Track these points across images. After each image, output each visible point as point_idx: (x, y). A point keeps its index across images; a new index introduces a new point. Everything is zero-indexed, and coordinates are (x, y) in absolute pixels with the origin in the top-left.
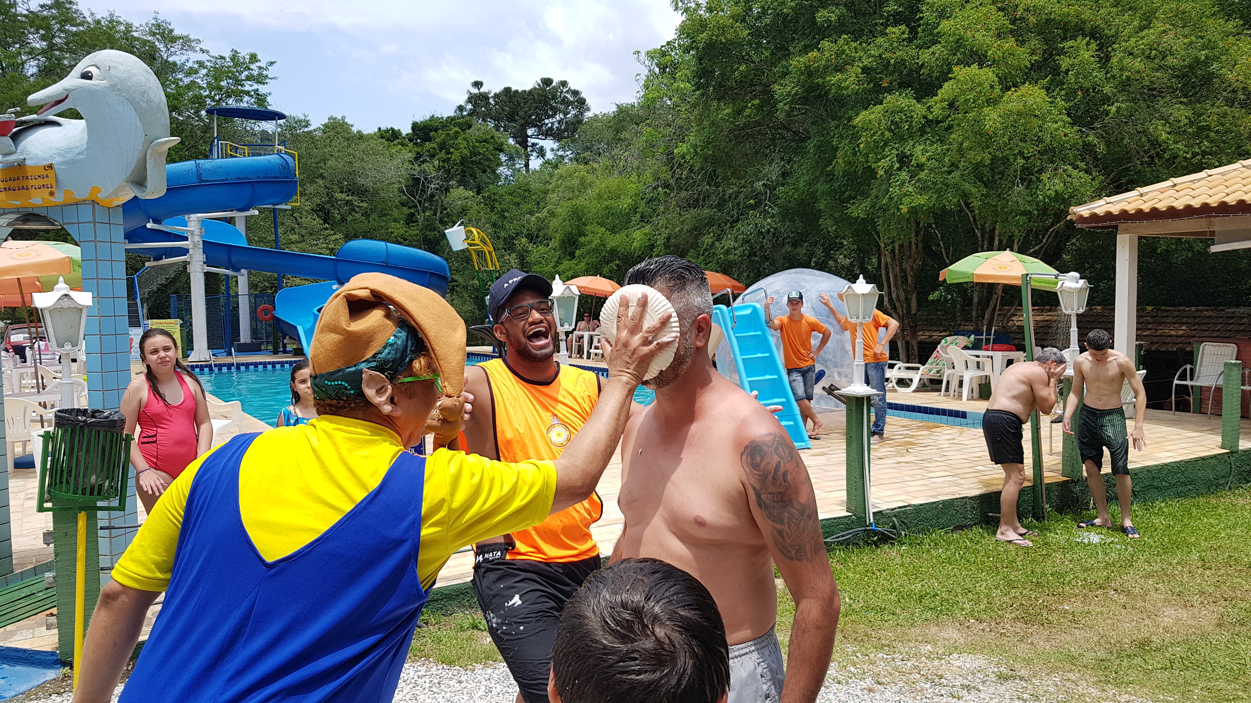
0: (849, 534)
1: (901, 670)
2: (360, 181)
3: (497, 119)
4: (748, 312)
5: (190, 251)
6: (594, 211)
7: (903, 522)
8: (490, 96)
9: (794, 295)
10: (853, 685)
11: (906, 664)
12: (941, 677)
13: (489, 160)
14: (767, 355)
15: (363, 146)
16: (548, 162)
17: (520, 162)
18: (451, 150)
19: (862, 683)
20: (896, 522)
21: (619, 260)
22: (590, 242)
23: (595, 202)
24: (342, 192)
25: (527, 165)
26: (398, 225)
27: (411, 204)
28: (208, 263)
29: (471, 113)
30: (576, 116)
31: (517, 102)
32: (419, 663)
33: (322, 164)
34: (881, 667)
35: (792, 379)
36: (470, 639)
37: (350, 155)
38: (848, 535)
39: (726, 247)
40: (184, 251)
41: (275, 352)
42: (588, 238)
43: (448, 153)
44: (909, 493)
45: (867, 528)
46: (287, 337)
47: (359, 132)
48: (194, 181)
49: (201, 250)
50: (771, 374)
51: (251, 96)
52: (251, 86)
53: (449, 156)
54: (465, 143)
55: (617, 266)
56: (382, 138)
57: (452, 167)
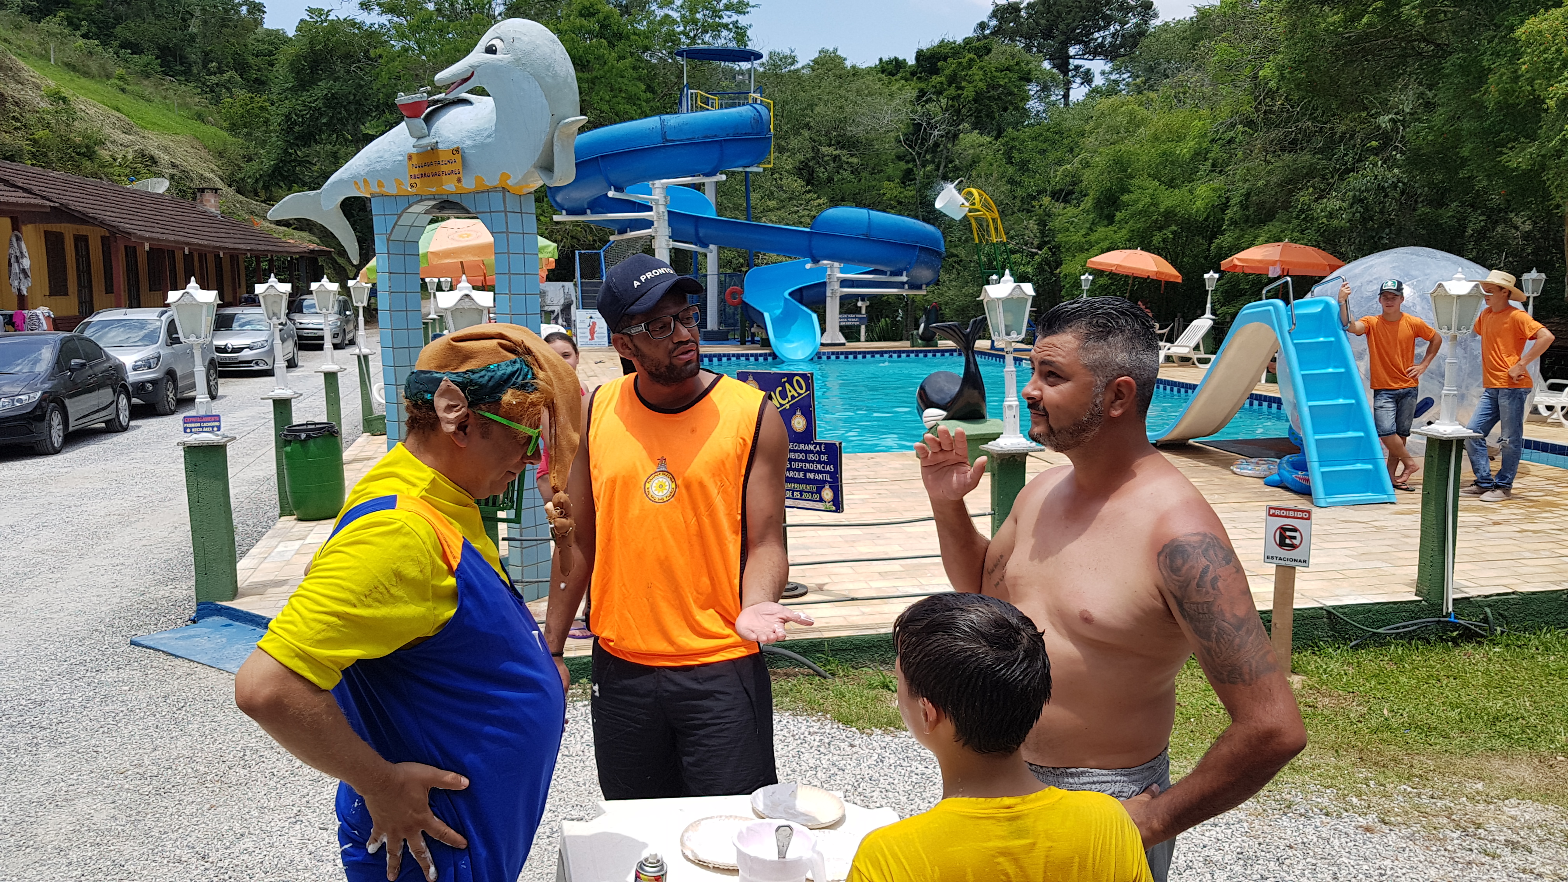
0: (1415, 624)
1: (1423, 810)
2: (851, 130)
3: (1029, 37)
4: (1318, 309)
5: (655, 223)
6: (1145, 158)
7: (1501, 615)
8: (1022, 6)
9: (1390, 285)
10: (1346, 820)
11: (1435, 803)
12: (1479, 826)
13: (1011, 93)
14: (1342, 370)
15: (858, 84)
16: (1096, 91)
17: (1057, 92)
18: (963, 84)
19: (1360, 819)
20: (1490, 614)
21: (1177, 225)
22: (1136, 202)
23: (1147, 146)
24: (830, 145)
25: (1066, 96)
26: (892, 185)
27: (909, 158)
28: (674, 237)
29: (996, 32)
30: (1137, 25)
31: (1058, 12)
32: (814, 718)
33: (809, 112)
34: (1397, 803)
35: (1379, 404)
36: (876, 698)
37: (841, 97)
38: (1411, 626)
39: (1328, 209)
40: (649, 224)
41: (743, 342)
42: (1133, 197)
43: (959, 88)
44: (1521, 575)
45: (1442, 619)
46: (755, 325)
47: (853, 67)
48: (658, 142)
49: (667, 223)
50: (1345, 398)
51: (730, 30)
52: (730, 17)
53: (960, 92)
54: (981, 73)
55: (1173, 233)
56: (883, 72)
57: (964, 106)
